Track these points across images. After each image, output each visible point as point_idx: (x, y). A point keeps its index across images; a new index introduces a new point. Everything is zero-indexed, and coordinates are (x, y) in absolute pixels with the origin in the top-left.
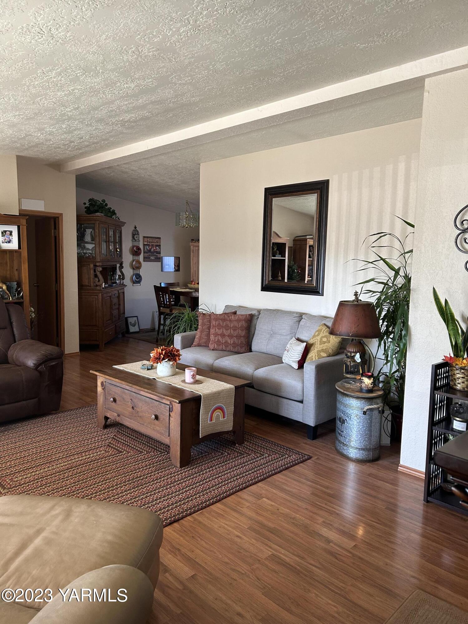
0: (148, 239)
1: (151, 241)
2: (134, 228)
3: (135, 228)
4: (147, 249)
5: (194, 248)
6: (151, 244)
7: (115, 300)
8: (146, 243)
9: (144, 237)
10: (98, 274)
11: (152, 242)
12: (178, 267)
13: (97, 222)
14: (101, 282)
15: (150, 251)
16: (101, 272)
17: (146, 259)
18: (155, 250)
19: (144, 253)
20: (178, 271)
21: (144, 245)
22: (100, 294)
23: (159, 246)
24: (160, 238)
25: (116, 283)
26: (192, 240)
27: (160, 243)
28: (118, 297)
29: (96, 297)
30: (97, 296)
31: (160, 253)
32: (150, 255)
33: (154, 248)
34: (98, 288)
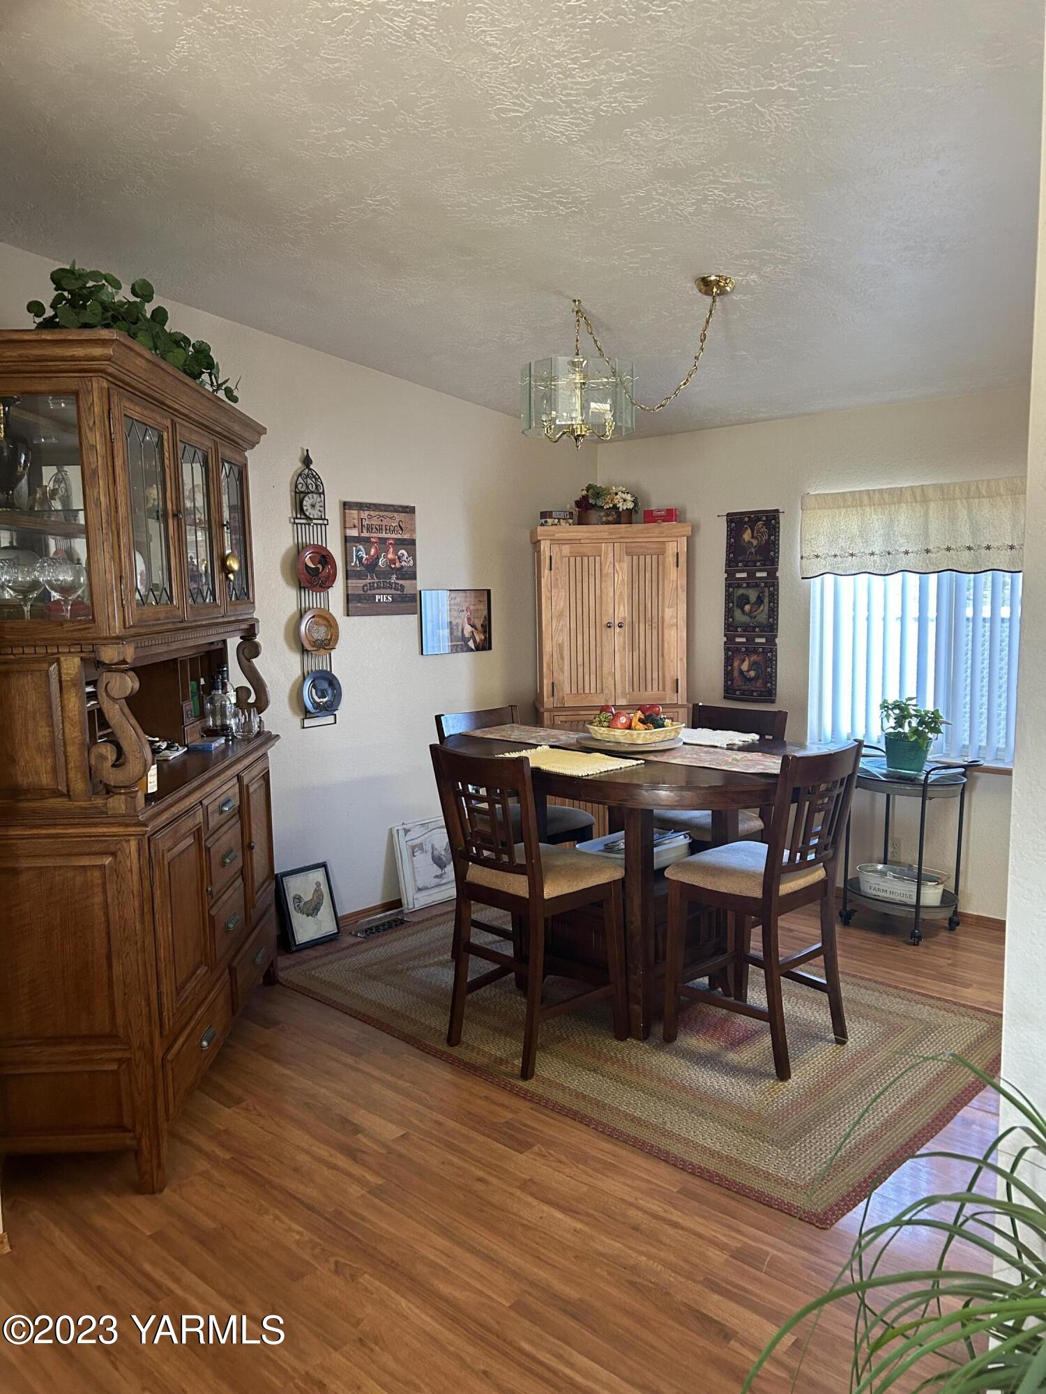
0: (364, 514)
1: (375, 522)
2: (299, 465)
3: (307, 461)
4: (360, 559)
5: (556, 548)
6: (375, 535)
7: (229, 838)
8: (354, 533)
9: (346, 505)
10: (116, 714)
11: (380, 529)
12: (484, 632)
13: (98, 385)
14: (133, 767)
15: (371, 566)
16: (133, 702)
17: (357, 604)
18: (393, 562)
19: (347, 576)
20: (484, 649)
21: (346, 539)
22: (133, 844)
23: (410, 544)
24: (410, 510)
25: (224, 730)
26: (544, 515)
27: (413, 530)
28: (242, 812)
29: (108, 861)
30: (113, 854)
31: (413, 576)
32: (372, 587)
33: (387, 552)
34: (118, 804)
